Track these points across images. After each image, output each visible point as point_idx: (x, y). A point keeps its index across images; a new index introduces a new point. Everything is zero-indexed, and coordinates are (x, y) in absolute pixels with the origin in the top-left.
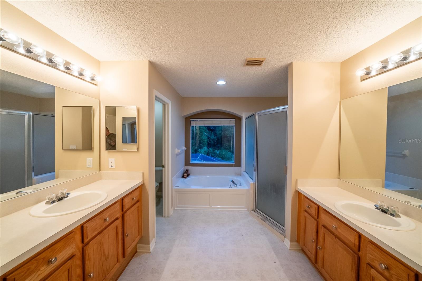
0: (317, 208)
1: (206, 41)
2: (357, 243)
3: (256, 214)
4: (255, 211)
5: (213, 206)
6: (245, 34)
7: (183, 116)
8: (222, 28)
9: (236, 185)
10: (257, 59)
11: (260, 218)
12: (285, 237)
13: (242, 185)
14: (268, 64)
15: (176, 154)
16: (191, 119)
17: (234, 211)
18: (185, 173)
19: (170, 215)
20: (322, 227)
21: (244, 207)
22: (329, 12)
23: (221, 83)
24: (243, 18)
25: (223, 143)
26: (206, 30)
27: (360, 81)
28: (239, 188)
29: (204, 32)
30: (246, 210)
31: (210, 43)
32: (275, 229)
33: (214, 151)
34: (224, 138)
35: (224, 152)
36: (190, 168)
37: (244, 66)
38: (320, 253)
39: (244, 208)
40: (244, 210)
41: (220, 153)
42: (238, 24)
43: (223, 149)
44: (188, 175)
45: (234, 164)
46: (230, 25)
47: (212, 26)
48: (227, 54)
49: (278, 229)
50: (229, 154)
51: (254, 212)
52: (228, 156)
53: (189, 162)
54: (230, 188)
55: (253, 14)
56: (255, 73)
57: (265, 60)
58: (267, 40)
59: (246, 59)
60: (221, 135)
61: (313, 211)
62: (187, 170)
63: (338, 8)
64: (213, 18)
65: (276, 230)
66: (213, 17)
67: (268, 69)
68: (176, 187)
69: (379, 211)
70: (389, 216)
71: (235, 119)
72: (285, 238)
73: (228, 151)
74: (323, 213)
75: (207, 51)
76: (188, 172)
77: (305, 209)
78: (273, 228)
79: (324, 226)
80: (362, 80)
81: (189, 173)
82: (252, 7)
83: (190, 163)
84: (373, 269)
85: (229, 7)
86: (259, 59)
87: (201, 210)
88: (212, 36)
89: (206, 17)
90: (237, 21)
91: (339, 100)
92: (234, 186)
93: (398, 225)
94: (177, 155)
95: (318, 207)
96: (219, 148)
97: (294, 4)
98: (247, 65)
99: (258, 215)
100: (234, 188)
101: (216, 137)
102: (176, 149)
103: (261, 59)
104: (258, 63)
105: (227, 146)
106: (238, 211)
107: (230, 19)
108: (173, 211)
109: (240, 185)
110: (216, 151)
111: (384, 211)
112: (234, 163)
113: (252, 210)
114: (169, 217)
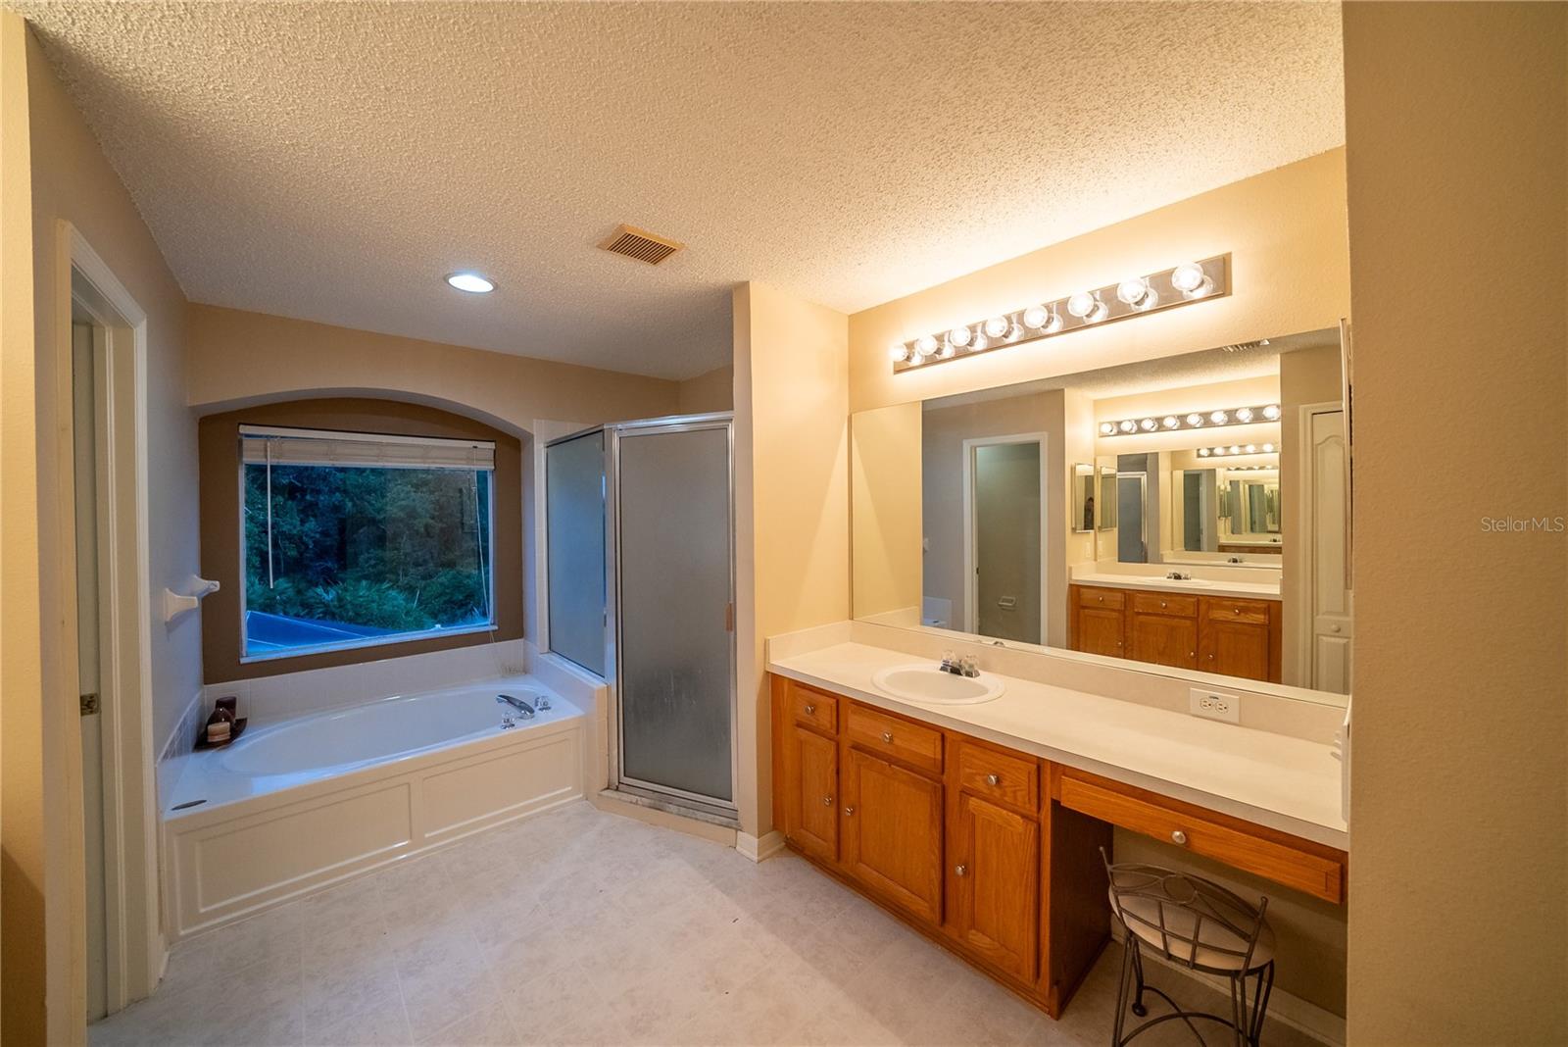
0: (834, 706)
1: (501, 99)
2: (939, 757)
3: (625, 797)
4: (617, 789)
5: (427, 835)
6: (661, 145)
7: (193, 409)
8: (593, 88)
9: (532, 711)
10: (658, 237)
11: (644, 806)
12: (737, 830)
13: (553, 708)
14: (682, 266)
15: (166, 623)
16: (243, 430)
17: (530, 818)
18: (214, 719)
19: (153, 984)
20: (853, 751)
21: (570, 788)
22: (882, 189)
23: (471, 283)
24: (682, 94)
25: (350, 550)
26: (526, 61)
27: (892, 371)
28: (542, 720)
29: (512, 61)
30: (581, 795)
31: (515, 116)
32: (703, 821)
33: (299, 592)
34: (359, 529)
35: (364, 591)
36: (241, 689)
37: (598, 247)
38: (850, 826)
39: (569, 791)
40: (569, 802)
41: (340, 599)
42: (659, 104)
43: (358, 580)
44: (237, 729)
45: (493, 631)
46: (631, 93)
47: (560, 60)
48: (560, 182)
49: (713, 816)
50: (395, 599)
51: (615, 793)
52: (388, 608)
53: (238, 655)
54: (510, 731)
55: (719, 97)
56: (624, 281)
57: (680, 250)
58: (717, 191)
59: (622, 227)
60: (341, 516)
61: (825, 719)
62: (229, 704)
63: (899, 187)
64: (584, 35)
65: (707, 822)
66: (582, 33)
67: (673, 282)
68: (174, 809)
69: (946, 673)
70: (964, 678)
71: (493, 444)
72: (739, 832)
73: (386, 585)
74: (853, 712)
75: (478, 140)
76: (234, 714)
77: (797, 721)
78: (697, 819)
79: (857, 747)
80: (898, 371)
81: (238, 717)
82: (726, 77)
83: (243, 661)
84: (973, 798)
85: (660, 36)
86: (662, 240)
87: (366, 874)
88: (539, 93)
89: (556, 17)
90: (661, 93)
91: (847, 414)
92: (521, 718)
93: (983, 691)
94: (172, 625)
95: (838, 699)
96: (330, 580)
97: (828, 132)
98: (612, 248)
99: (634, 798)
100: (525, 726)
101: (311, 524)
102: (167, 590)
103: (669, 242)
104: (651, 251)
105: (374, 566)
106: (548, 813)
107: (641, 74)
108: (167, 954)
109: (546, 708)
110: (320, 590)
111: (956, 671)
112: (496, 628)
113: (606, 786)
114: (146, 998)
